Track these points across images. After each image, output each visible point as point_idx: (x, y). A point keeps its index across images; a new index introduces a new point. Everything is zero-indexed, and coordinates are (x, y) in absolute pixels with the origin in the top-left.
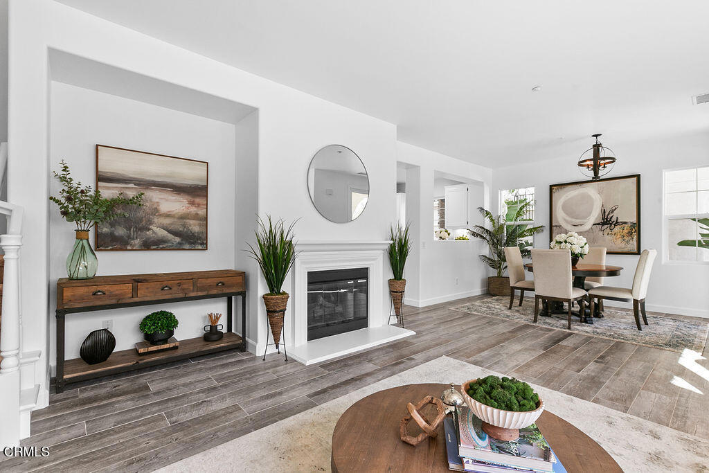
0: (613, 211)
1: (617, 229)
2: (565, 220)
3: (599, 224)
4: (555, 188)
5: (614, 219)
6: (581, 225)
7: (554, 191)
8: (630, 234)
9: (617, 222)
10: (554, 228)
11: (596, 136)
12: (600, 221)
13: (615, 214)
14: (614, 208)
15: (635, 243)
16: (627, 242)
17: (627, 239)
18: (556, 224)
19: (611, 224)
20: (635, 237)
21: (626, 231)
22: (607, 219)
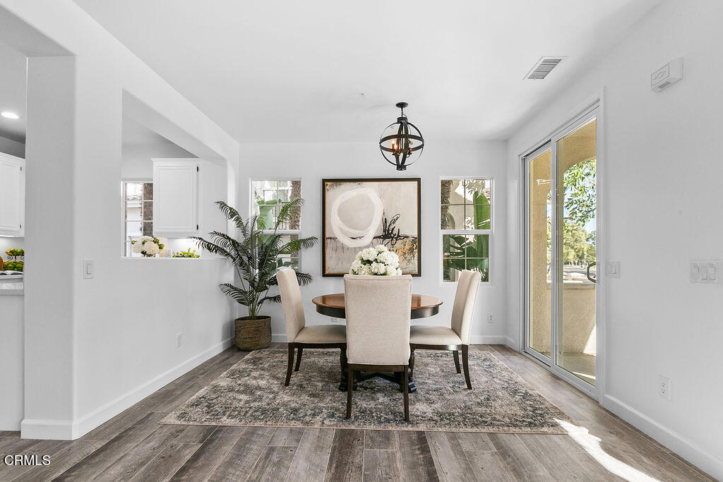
0: (394, 221)
1: (399, 244)
2: (341, 230)
3: (379, 237)
4: (329, 183)
5: (395, 232)
6: (360, 238)
7: (327, 187)
8: (411, 250)
9: (399, 236)
10: (328, 241)
11: (401, 105)
12: (381, 233)
13: (397, 225)
14: (395, 218)
15: (416, 262)
16: (409, 261)
17: (408, 257)
18: (331, 236)
19: (393, 238)
20: (416, 255)
21: (407, 247)
22: (388, 230)
